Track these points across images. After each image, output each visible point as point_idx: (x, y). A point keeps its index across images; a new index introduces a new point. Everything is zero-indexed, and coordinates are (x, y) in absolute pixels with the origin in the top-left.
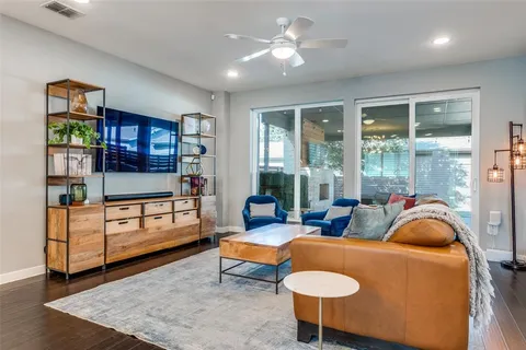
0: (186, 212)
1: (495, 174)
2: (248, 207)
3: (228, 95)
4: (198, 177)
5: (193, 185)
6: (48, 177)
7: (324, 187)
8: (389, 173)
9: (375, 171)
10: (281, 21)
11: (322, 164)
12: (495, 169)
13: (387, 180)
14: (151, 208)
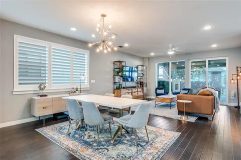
0: (140, 92)
1: (232, 81)
2: (156, 90)
3: (149, 58)
4: (143, 82)
5: (141, 84)
6: (114, 83)
7: (177, 85)
8: (202, 80)
9: (196, 79)
10: (171, 45)
11: (176, 77)
12: (232, 80)
13: (201, 82)
14: (134, 90)
